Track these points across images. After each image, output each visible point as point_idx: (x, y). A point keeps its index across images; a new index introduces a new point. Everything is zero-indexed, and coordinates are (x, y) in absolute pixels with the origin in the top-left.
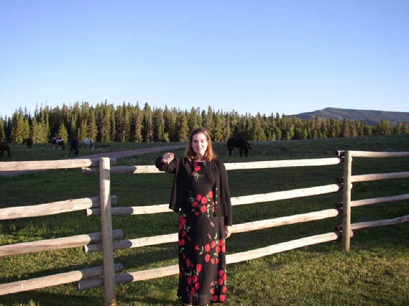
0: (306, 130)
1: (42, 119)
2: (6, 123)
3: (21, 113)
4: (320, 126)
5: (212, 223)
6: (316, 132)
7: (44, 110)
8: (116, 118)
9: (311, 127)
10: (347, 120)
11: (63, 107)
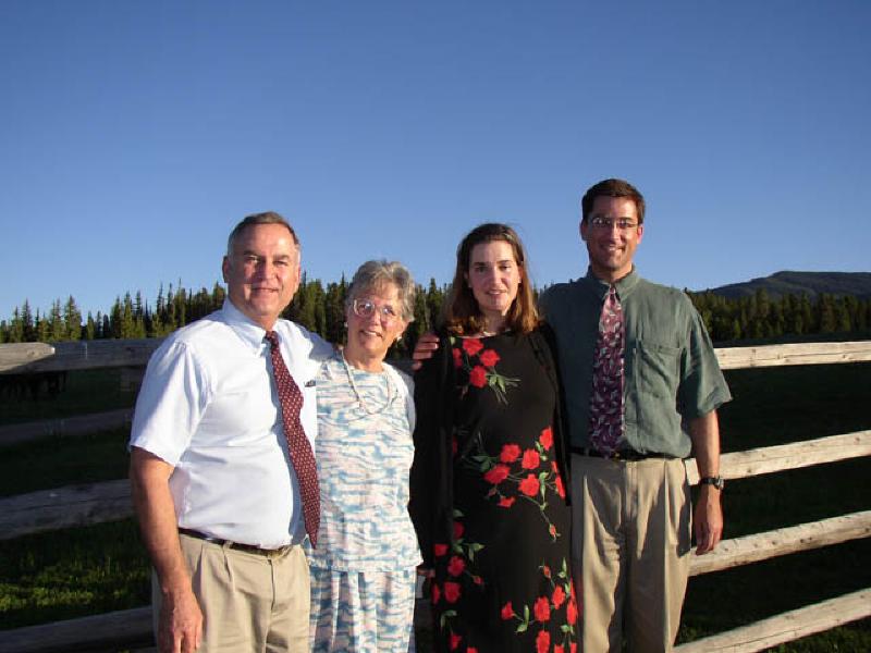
0: (737, 322)
1: (173, 316)
2: (100, 327)
3: (129, 305)
4: (768, 312)
5: (552, 530)
6: (759, 325)
7: (177, 300)
8: (327, 310)
9: (747, 313)
10: (826, 295)
11: (216, 290)
